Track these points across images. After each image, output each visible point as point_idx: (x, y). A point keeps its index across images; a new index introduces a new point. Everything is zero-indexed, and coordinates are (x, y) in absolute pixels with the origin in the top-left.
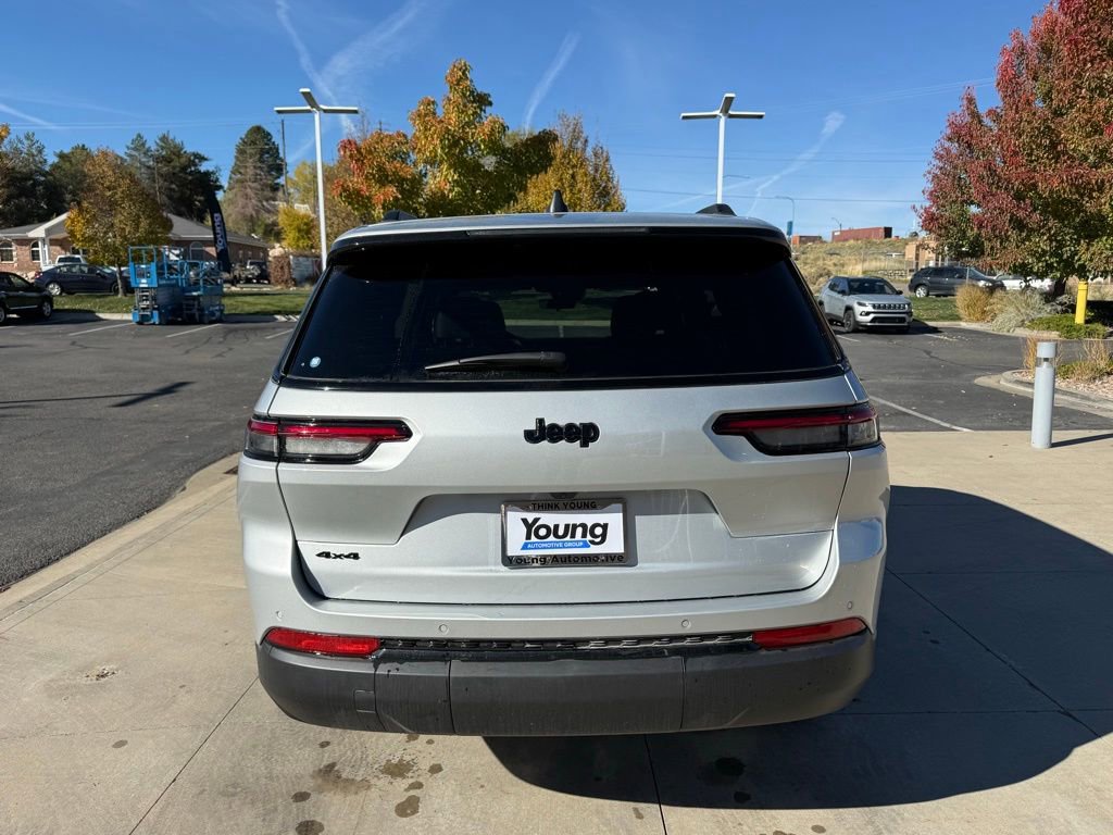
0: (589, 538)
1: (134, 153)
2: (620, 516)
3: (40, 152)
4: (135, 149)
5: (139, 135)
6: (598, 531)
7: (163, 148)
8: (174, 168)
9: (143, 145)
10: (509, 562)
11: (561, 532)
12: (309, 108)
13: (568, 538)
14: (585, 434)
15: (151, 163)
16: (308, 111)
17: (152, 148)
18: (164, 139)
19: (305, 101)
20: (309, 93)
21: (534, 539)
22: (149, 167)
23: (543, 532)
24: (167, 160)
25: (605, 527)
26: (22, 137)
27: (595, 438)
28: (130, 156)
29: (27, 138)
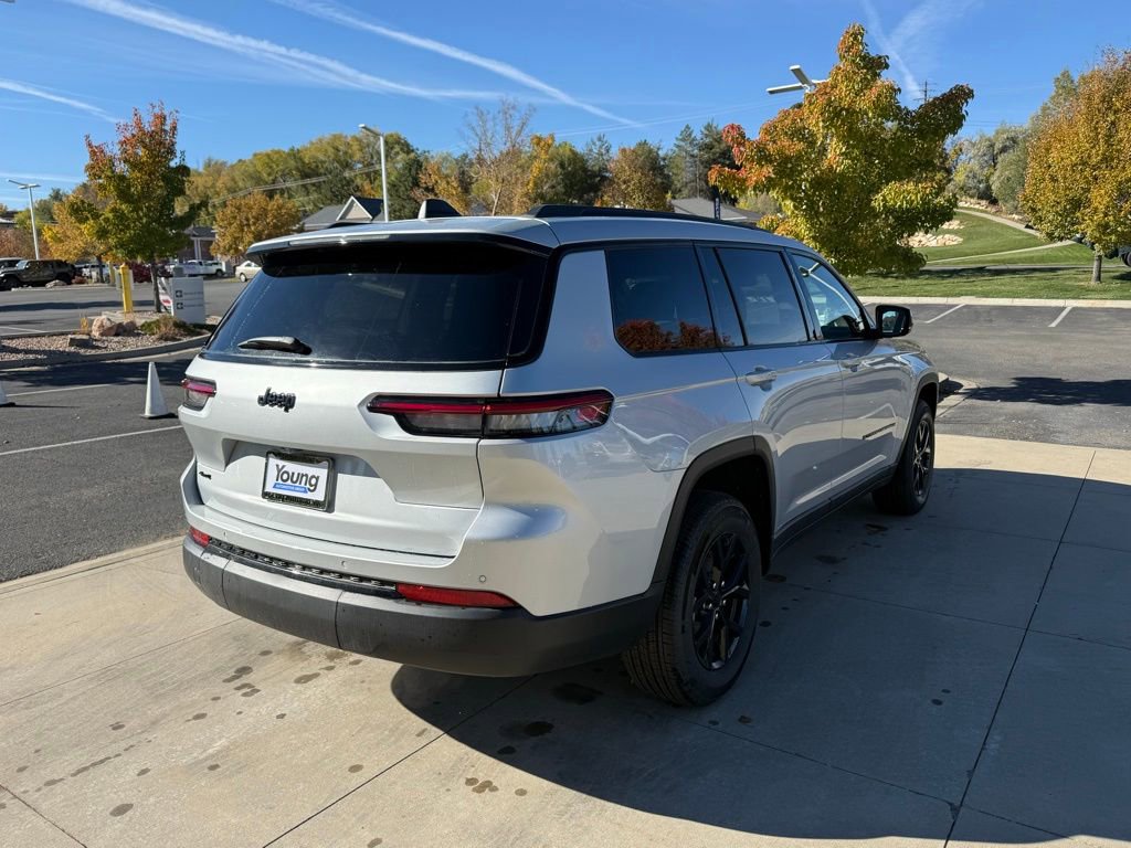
0: (308, 486)
1: (682, 144)
2: (326, 471)
3: (608, 151)
4: (683, 140)
5: (687, 127)
6: (313, 481)
7: (707, 136)
8: (714, 154)
9: (690, 135)
10: (266, 495)
11: (295, 479)
12: (800, 84)
13: (297, 484)
14: (287, 402)
15: (696, 151)
16: (800, 88)
17: (698, 138)
18: (708, 127)
19: (796, 78)
20: (798, 70)
21: (280, 481)
22: (692, 156)
23: (285, 477)
24: (709, 147)
25: (317, 479)
26: (595, 140)
27: (292, 406)
28: (678, 146)
29: (600, 139)
